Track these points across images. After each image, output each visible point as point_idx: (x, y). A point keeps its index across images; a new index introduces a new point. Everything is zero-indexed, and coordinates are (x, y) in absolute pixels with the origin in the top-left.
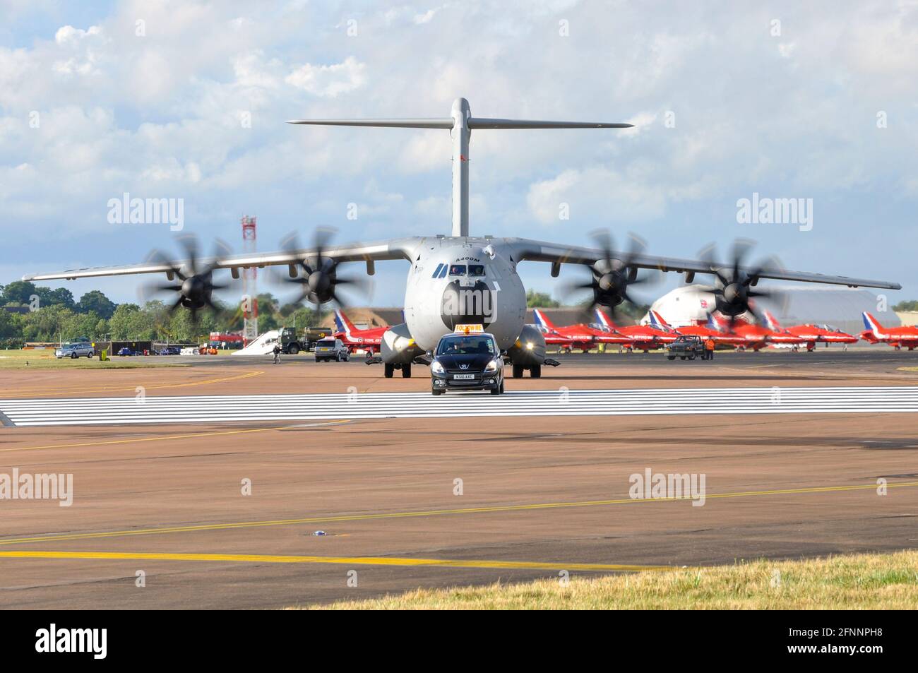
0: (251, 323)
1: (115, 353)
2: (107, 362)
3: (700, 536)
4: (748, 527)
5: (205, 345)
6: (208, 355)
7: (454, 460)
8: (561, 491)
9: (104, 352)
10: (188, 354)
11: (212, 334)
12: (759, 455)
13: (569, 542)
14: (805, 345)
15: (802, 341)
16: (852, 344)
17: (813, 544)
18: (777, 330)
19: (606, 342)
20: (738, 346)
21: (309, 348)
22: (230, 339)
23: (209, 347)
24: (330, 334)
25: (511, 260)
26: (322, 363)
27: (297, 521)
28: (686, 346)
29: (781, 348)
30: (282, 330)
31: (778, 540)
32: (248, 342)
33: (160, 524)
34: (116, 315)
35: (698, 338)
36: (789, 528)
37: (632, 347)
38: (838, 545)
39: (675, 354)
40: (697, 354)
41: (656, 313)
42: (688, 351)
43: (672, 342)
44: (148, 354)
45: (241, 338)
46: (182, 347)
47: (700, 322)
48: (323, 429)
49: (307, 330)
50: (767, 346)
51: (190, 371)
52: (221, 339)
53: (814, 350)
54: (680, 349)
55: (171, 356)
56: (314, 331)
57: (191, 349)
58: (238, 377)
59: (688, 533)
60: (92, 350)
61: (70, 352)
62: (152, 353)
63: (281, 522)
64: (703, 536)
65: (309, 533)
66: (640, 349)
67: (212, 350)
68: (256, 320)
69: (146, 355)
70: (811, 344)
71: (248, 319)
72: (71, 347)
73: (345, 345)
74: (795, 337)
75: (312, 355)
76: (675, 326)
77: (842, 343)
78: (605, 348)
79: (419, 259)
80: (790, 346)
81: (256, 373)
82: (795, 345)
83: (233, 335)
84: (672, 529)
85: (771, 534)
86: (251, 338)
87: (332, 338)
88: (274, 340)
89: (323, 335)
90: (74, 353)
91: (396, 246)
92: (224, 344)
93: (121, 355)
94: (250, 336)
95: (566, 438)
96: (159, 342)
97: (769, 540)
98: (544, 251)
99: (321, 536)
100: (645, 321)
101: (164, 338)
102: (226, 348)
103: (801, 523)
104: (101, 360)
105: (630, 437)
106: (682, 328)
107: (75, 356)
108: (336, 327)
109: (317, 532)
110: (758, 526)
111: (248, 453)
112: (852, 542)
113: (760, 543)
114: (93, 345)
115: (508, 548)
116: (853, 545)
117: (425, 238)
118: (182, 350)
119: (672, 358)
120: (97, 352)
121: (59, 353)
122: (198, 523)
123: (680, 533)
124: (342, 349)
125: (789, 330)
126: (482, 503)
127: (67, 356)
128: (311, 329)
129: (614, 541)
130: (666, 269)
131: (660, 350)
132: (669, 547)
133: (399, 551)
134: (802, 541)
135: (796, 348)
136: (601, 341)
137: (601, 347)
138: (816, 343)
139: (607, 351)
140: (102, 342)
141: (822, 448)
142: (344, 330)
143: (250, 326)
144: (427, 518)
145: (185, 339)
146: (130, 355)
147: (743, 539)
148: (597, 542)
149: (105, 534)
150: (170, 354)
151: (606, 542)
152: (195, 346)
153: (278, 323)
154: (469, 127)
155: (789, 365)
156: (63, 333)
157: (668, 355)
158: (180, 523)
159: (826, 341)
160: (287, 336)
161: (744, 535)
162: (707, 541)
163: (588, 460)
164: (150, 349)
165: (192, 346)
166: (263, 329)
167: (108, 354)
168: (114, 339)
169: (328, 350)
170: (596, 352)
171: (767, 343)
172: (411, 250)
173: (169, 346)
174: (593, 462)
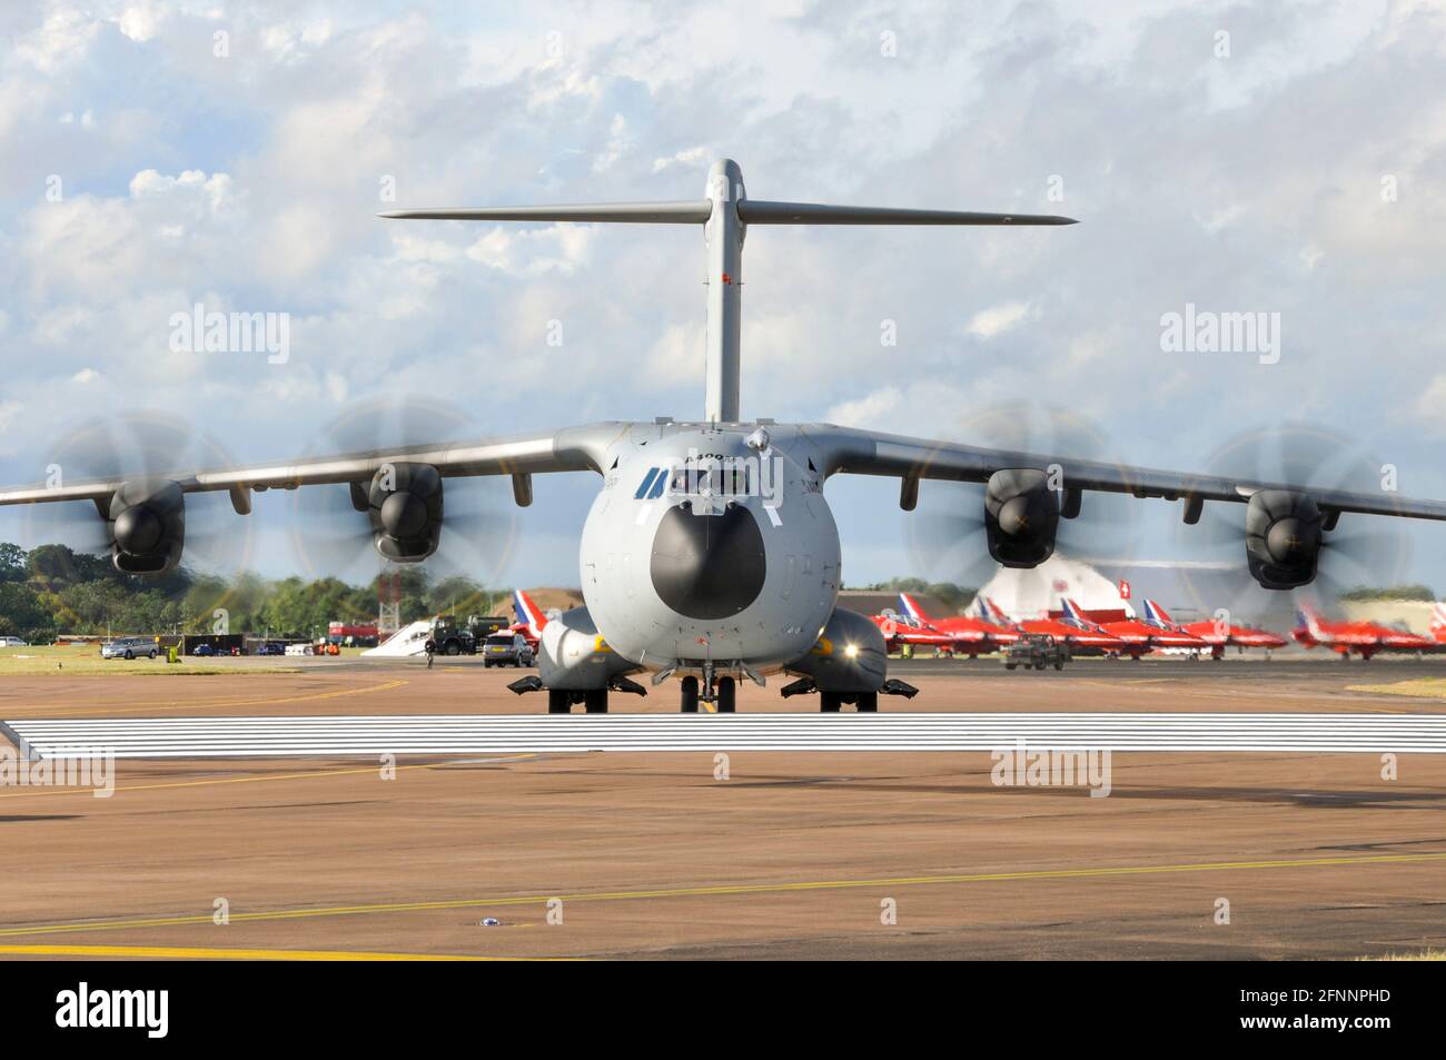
0: (389, 609)
1: (189, 652)
2: (178, 665)
3: (1053, 933)
4: (1124, 920)
5: (322, 641)
6: (327, 657)
7: (689, 814)
8: (847, 863)
9: (173, 650)
10: (296, 654)
11: (332, 624)
12: (1141, 813)
13: (859, 939)
14: (1210, 650)
15: (1205, 645)
16: (1276, 650)
17: (1221, 947)
18: (1169, 627)
19: (914, 644)
20: (1109, 651)
21: (474, 647)
22: (359, 633)
23: (327, 643)
24: (506, 626)
25: (811, 467)
26: (495, 668)
27: (455, 903)
28: (1032, 650)
29: (1173, 654)
30: (435, 619)
31: (1169, 940)
32: (386, 637)
33: (255, 906)
34: (192, 594)
35: (1050, 638)
36: (1183, 923)
37: (952, 649)
38: (1257, 948)
39: (1016, 661)
40: (1049, 661)
41: (989, 600)
42: (1035, 657)
43: (1013, 642)
44: (238, 653)
45: (375, 632)
46: (287, 644)
47: (1053, 615)
48: (497, 766)
49: (472, 620)
50: (1151, 651)
51: (300, 679)
52: (345, 633)
53: (1222, 658)
54: (1024, 653)
55: (273, 657)
56: (482, 621)
57: (301, 647)
58: (371, 689)
59: (1035, 928)
60: (156, 646)
61: (122, 649)
62: (245, 652)
63: (433, 905)
64: (1059, 933)
65: (474, 922)
66: (964, 652)
67: (331, 647)
68: (397, 605)
69: (235, 655)
70: (1218, 648)
71: (385, 603)
72: (126, 642)
73: (529, 643)
74: (1193, 637)
75: (480, 658)
76: (1016, 619)
77: (1264, 649)
78: (912, 651)
79: (615, 465)
80: (1187, 651)
81: (396, 683)
82: (1194, 651)
83: (363, 626)
84: (1011, 922)
85: (1159, 931)
86: (389, 631)
87: (509, 633)
88: (423, 634)
89: (495, 627)
90: (129, 651)
91: (570, 442)
92: (349, 640)
93: (198, 655)
94: (389, 627)
95: (855, 784)
96: (255, 636)
97: (1155, 940)
98: (882, 451)
99: (492, 927)
100: (972, 611)
101: (262, 631)
102: (353, 645)
103: (1202, 916)
104: (169, 662)
105: (950, 784)
106: (1026, 623)
107: (130, 655)
108: (515, 616)
109: (486, 921)
110: (1139, 919)
111: (386, 802)
112: (1279, 945)
113: (1141, 944)
114: (157, 639)
115: (768, 947)
116: (1280, 949)
117: (630, 425)
118: (287, 648)
119: (1011, 666)
120: (161, 652)
121: (107, 651)
122: (309, 905)
123: (1023, 928)
124: (524, 648)
125: (1186, 627)
126: (729, 880)
127: (119, 655)
128: (478, 619)
129: (926, 939)
130: (1143, 492)
131: (994, 654)
132: (1009, 948)
133: (607, 950)
134: (1204, 942)
135: (1195, 655)
136: (906, 641)
137: (906, 649)
138: (1226, 648)
139: (916, 656)
140: (171, 635)
141: (1234, 804)
142: (527, 621)
143: (389, 613)
144: (649, 902)
145: (292, 631)
146: (211, 655)
147: (1117, 939)
148: (898, 940)
149: (175, 921)
150: (270, 654)
151: (913, 939)
152: (307, 642)
153: (430, 610)
154: (741, 219)
155: (1185, 680)
156: (113, 622)
157: (1006, 662)
158: (284, 906)
159: (1241, 645)
160: (443, 629)
161: (1118, 933)
162: (1065, 941)
163: (889, 817)
164: (241, 647)
165: (304, 642)
166: (407, 619)
167: (180, 653)
168: (188, 631)
169: (504, 650)
170: (898, 657)
171: (1152, 647)
172: (600, 448)
173: (269, 642)
174: (894, 820)
